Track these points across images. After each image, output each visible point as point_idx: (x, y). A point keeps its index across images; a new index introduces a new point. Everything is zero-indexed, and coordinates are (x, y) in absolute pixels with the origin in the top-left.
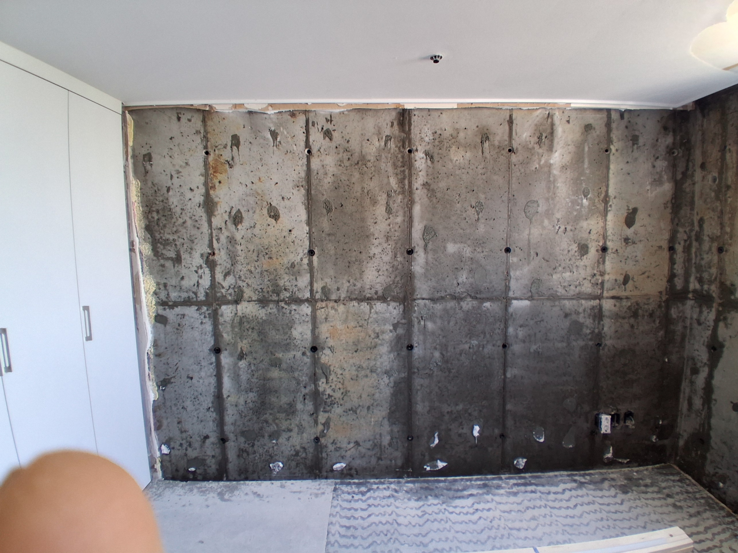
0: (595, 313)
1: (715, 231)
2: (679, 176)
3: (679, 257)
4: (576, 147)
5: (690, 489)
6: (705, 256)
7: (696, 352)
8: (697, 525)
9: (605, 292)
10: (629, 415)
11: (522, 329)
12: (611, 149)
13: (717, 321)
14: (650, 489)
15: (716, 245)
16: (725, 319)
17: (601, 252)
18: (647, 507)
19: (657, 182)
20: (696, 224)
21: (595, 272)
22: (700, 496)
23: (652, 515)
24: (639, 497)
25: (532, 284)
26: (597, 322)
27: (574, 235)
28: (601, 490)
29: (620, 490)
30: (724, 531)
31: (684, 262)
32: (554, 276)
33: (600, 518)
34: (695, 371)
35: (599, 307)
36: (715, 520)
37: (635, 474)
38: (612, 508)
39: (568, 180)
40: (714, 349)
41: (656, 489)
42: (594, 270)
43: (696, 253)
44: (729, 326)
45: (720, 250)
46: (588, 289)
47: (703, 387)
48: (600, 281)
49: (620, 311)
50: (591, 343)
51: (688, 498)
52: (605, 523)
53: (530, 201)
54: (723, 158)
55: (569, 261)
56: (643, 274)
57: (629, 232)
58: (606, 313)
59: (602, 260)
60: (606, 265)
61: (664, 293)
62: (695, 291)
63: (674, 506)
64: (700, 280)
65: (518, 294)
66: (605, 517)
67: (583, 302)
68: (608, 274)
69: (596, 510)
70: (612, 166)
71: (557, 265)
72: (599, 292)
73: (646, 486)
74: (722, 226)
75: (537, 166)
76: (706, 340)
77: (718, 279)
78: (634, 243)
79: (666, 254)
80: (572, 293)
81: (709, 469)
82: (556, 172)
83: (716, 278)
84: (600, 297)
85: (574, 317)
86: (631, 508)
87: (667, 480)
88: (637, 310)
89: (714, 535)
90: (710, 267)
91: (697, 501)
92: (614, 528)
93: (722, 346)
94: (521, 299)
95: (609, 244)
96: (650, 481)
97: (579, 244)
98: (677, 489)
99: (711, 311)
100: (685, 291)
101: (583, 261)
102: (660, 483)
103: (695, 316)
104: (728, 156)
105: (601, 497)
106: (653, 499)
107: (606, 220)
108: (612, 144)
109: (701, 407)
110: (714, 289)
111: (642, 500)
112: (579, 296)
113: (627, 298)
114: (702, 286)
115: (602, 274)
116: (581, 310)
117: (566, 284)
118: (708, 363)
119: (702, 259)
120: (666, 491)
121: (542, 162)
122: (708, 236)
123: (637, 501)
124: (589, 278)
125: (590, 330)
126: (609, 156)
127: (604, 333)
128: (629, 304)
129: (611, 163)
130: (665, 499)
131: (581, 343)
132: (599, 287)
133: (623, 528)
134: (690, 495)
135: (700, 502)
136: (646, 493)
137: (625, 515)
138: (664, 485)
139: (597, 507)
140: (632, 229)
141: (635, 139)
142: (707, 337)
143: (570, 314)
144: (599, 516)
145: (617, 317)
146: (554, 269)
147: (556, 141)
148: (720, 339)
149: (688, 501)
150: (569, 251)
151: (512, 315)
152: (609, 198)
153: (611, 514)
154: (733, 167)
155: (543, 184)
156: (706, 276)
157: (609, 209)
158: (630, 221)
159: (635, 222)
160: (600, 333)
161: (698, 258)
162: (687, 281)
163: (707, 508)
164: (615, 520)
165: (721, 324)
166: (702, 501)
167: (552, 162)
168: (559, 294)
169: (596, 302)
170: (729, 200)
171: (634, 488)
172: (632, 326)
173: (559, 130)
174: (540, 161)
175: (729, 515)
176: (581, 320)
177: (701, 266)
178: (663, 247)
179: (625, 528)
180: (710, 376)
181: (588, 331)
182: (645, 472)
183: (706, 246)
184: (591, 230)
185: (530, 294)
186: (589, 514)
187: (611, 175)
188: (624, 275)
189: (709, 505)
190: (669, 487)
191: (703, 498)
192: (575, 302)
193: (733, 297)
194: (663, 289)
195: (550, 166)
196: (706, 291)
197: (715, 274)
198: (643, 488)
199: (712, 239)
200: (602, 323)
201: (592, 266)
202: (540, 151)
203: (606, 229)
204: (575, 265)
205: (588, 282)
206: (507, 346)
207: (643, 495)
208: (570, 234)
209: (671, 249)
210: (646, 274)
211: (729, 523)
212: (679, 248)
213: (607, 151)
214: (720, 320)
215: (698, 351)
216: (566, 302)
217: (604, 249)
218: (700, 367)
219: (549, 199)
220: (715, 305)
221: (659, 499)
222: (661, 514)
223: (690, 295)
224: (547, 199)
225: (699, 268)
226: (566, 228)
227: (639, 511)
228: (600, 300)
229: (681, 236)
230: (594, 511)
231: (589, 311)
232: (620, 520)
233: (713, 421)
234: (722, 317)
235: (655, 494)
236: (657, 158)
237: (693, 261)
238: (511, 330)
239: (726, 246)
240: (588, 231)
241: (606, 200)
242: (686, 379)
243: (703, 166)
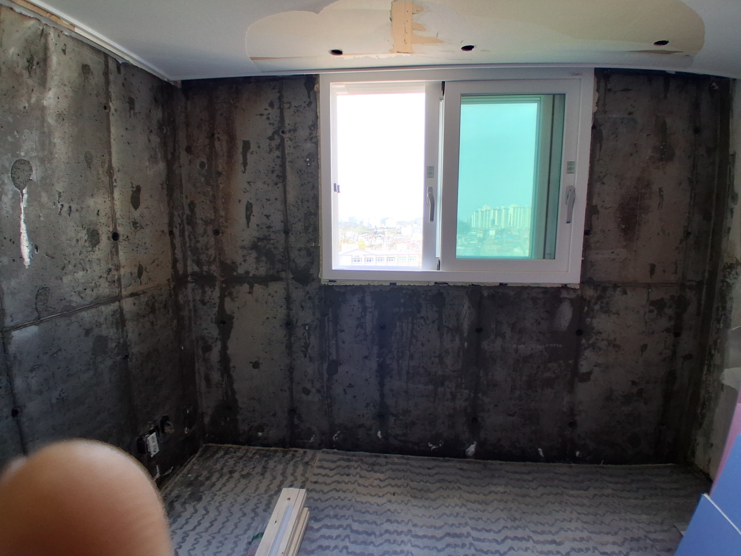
0: (117, 319)
1: (209, 215)
2: (170, 157)
3: (178, 241)
4: (73, 91)
5: (238, 454)
6: (201, 239)
7: (205, 331)
8: (274, 478)
9: (123, 290)
10: (165, 421)
11: (33, 374)
12: (110, 108)
13: (222, 298)
14: (214, 479)
15: (212, 228)
16: (230, 294)
17: (112, 240)
18: (227, 496)
19: (153, 159)
20: (186, 207)
21: (110, 266)
22: (252, 454)
23: (238, 499)
24: (212, 493)
25: (36, 298)
26: (120, 330)
27: (81, 217)
28: (179, 516)
29: (194, 501)
30: (295, 466)
31: (181, 247)
32: (65, 280)
33: (207, 543)
34: (207, 349)
35: (119, 310)
36: (280, 463)
37: (189, 475)
38: (206, 524)
39: (67, 136)
40: (223, 322)
41: (216, 475)
42: (109, 264)
43: (189, 236)
44: (235, 299)
45: (216, 232)
46: (106, 290)
47: (218, 360)
48: (116, 277)
49: (140, 309)
50: (118, 358)
51: (245, 462)
52: (215, 542)
53: (18, 161)
54: (212, 146)
55: (80, 254)
56: (153, 262)
57: (136, 214)
58: (127, 316)
59: (114, 251)
60: (119, 255)
61: (171, 281)
62: (193, 274)
63: (243, 476)
64: (198, 263)
65: (18, 320)
66: (210, 538)
67: (103, 308)
68: (123, 267)
69: (195, 539)
70: (113, 130)
71: (66, 262)
72: (117, 291)
73: (208, 479)
74: (216, 210)
75: (27, 105)
76: (214, 317)
77: (217, 259)
78: (142, 228)
79: (168, 238)
80: (89, 299)
81: (243, 427)
82: (51, 120)
83: (215, 259)
84: (118, 298)
85: (96, 332)
86: (217, 508)
87: (217, 461)
88: (153, 304)
89: (292, 474)
90: (207, 249)
91: (254, 460)
92: (226, 539)
93: (231, 318)
94: (25, 326)
95: (120, 230)
96: (206, 472)
97: (88, 230)
98: (231, 462)
99: (214, 289)
100: (186, 275)
101: (96, 253)
102: (215, 467)
103: (198, 298)
104: (217, 144)
105: (187, 523)
106: (224, 485)
107: (113, 198)
108: (111, 101)
109: (221, 379)
110: (215, 269)
111: (218, 493)
112: (97, 303)
113: (144, 293)
114: (201, 268)
115: (118, 268)
116: (102, 320)
117: (80, 289)
118: (219, 337)
119: (198, 242)
120: (225, 470)
121: (33, 100)
122: (202, 219)
123: (216, 498)
124: (105, 275)
125: (115, 342)
126: (108, 115)
127: (129, 340)
128: (146, 299)
129: (111, 125)
130: (231, 477)
131: (109, 362)
132: (116, 285)
133: (232, 532)
134: (244, 459)
135: (256, 459)
136: (214, 485)
137: (221, 519)
138: (218, 466)
139: (192, 536)
140: (139, 210)
141: (131, 102)
142: (215, 314)
143: (91, 329)
144: (203, 541)
145: (138, 316)
146: (63, 268)
147: (49, 73)
148: (228, 312)
149: (248, 465)
150: (77, 241)
151: (15, 357)
152: (113, 170)
153: (210, 529)
154: (223, 155)
155: (35, 136)
156: (204, 258)
157: (115, 184)
158: (135, 202)
159: (139, 202)
160: (125, 342)
161: (193, 242)
162: (185, 266)
163: (265, 459)
164: (219, 532)
165: (227, 300)
166: (257, 456)
167: (45, 103)
168: (74, 304)
169: (114, 306)
170: (221, 186)
171: (202, 489)
172: (152, 323)
173: (54, 59)
174: (30, 98)
175: (285, 453)
176: (104, 333)
177: (198, 249)
178: (165, 231)
179: (233, 530)
180: (225, 348)
181: (114, 345)
182: (195, 467)
183: (200, 229)
184: (98, 211)
185: (36, 314)
186: (194, 549)
187: (112, 141)
188: (138, 266)
189: (264, 456)
190: (224, 465)
191: (255, 454)
192: (94, 310)
193: (235, 274)
194: (170, 277)
195: (43, 109)
196: (206, 272)
197: (213, 255)
198: (208, 483)
199: (206, 223)
200: (125, 328)
201: (106, 259)
202: (30, 82)
203: (114, 210)
204: (87, 260)
205: (105, 280)
206: (19, 410)
207: (214, 489)
208: (76, 215)
209: (171, 233)
210: (156, 262)
211: (292, 459)
212: (176, 232)
213: (105, 108)
214: (225, 296)
215: (206, 329)
216: (84, 314)
217: (115, 236)
218: (212, 343)
219: (44, 161)
220: (218, 284)
221: (228, 480)
222: (243, 491)
223: (189, 279)
224: (42, 161)
225: (195, 251)
226: (70, 207)
227: (226, 505)
228: (119, 301)
229: (177, 220)
230: (195, 542)
231: (111, 319)
232: (223, 527)
233: (235, 386)
234: (227, 293)
235: (221, 479)
236: (151, 132)
237: (188, 245)
238: (19, 383)
239: (222, 228)
240: (96, 212)
241: (110, 172)
242: (198, 360)
243: (189, 150)
